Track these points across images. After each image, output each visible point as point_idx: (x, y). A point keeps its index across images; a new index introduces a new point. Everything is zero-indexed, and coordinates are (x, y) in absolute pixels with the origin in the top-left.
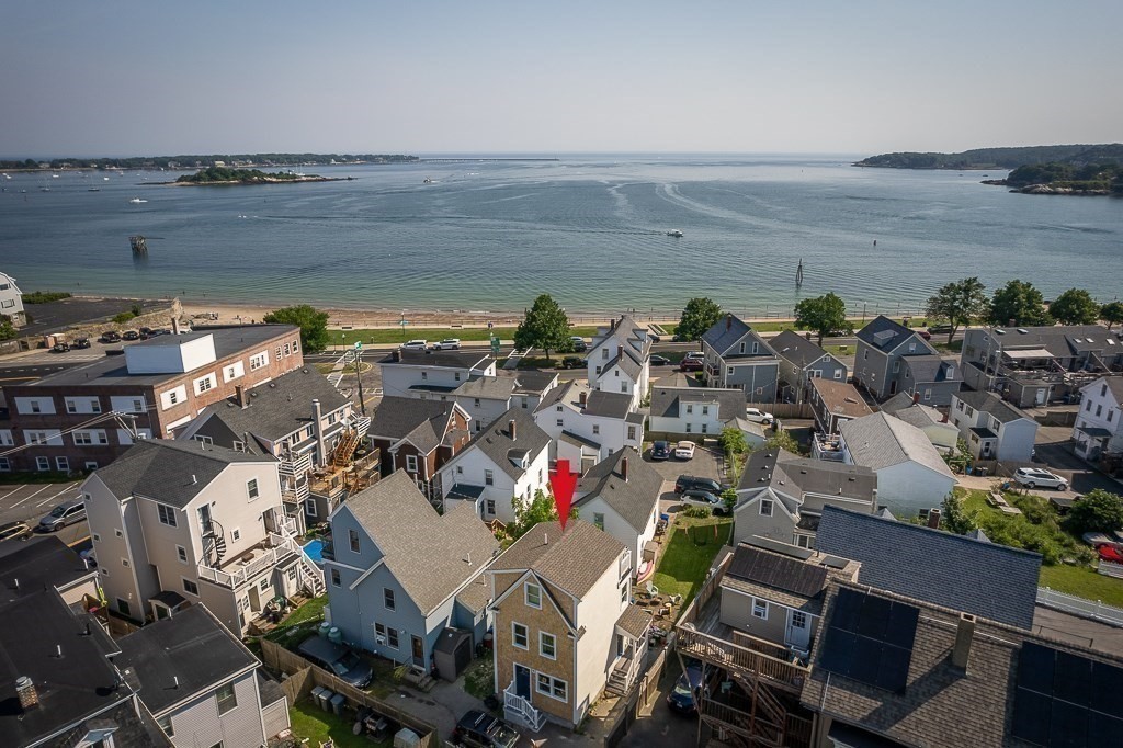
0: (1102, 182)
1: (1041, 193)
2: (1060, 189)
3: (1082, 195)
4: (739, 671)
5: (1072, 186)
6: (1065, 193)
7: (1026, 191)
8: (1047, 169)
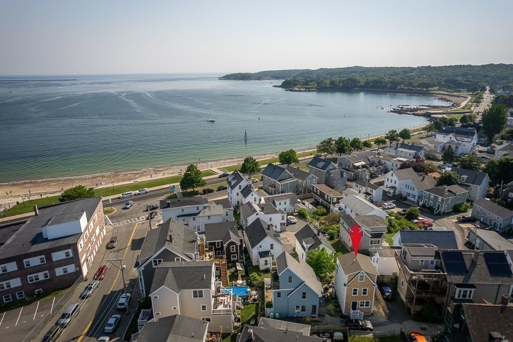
0: (313, 86)
1: (296, 91)
2: (302, 89)
3: (309, 91)
4: (427, 280)
5: (305, 88)
6: (303, 91)
7: (291, 90)
8: (294, 81)
